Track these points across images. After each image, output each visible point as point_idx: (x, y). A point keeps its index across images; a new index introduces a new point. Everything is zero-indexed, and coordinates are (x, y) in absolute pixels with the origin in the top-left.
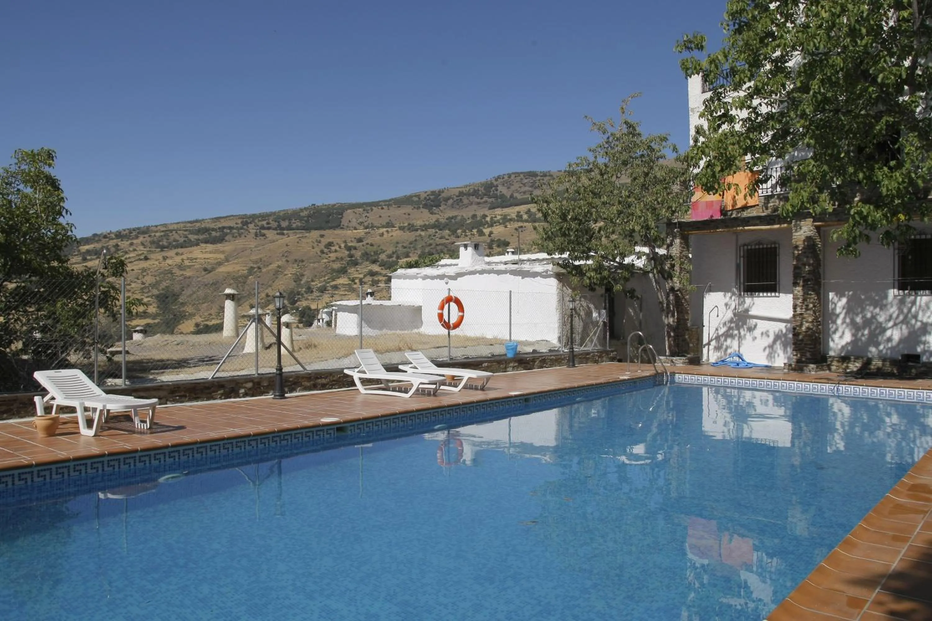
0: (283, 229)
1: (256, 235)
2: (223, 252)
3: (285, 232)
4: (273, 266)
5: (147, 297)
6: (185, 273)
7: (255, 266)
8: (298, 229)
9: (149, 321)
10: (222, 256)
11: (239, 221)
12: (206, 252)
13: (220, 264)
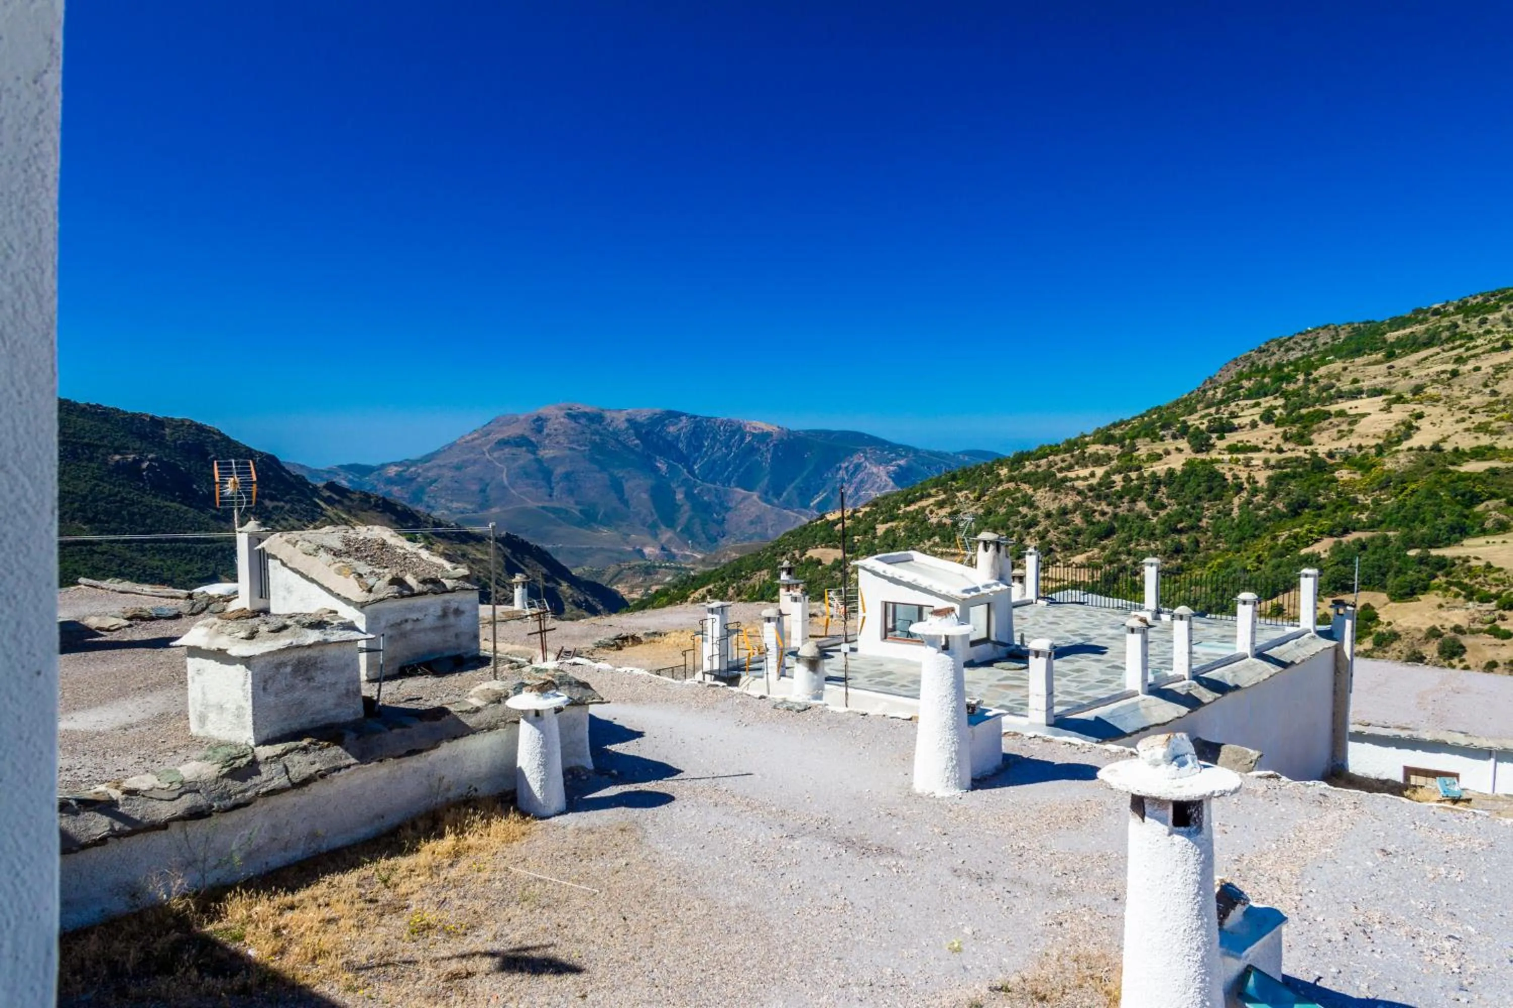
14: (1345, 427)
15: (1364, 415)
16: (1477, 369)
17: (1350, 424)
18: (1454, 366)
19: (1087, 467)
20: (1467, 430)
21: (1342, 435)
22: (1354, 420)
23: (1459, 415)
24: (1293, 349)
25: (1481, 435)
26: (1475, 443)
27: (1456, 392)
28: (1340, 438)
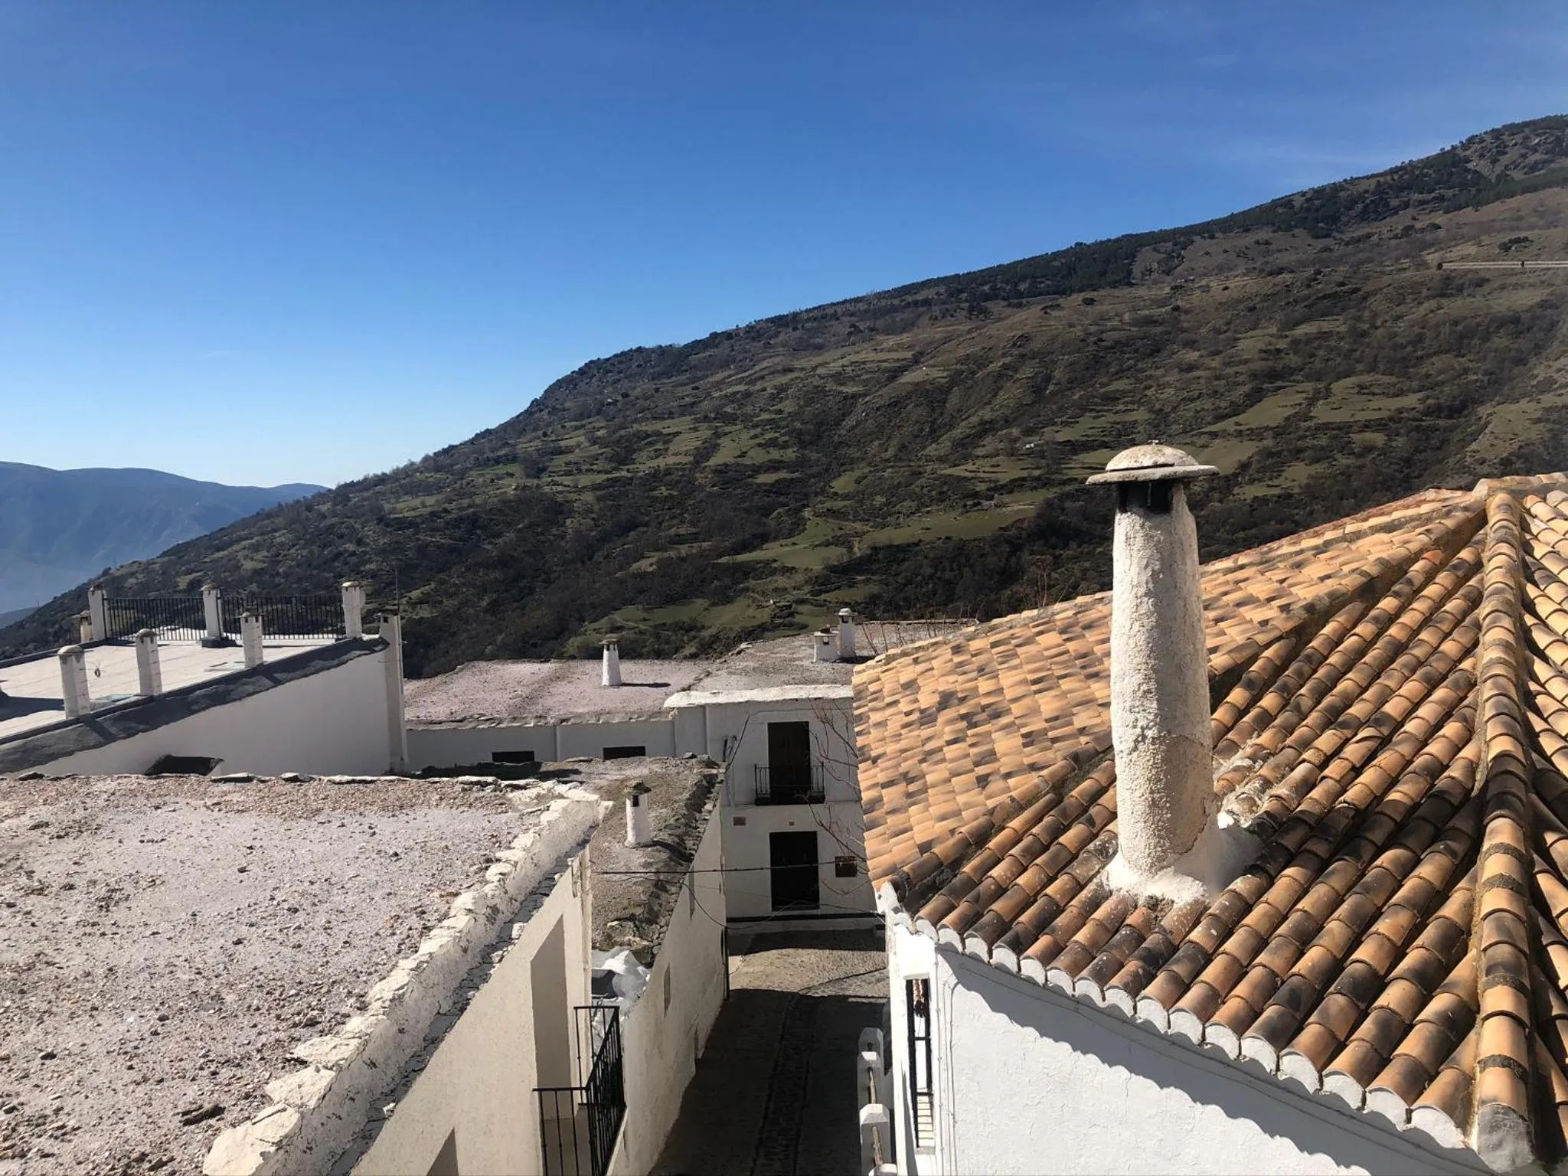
0: (1021, 295)
1: (971, 310)
2: (910, 347)
3: (1024, 301)
4: (995, 366)
5: (782, 435)
6: (843, 389)
7: (964, 367)
8: (1048, 293)
9: (783, 474)
10: (909, 355)
11: (942, 289)
12: (882, 350)
13: (902, 370)
14: (659, 446)
15: (677, 434)
16: (764, 389)
17: (664, 443)
18: (746, 387)
19: (418, 496)
20: (759, 445)
21: (658, 454)
22: (669, 438)
23: (753, 432)
24: (611, 371)
25: (771, 450)
26: (767, 458)
27: (749, 409)
28: (657, 457)
